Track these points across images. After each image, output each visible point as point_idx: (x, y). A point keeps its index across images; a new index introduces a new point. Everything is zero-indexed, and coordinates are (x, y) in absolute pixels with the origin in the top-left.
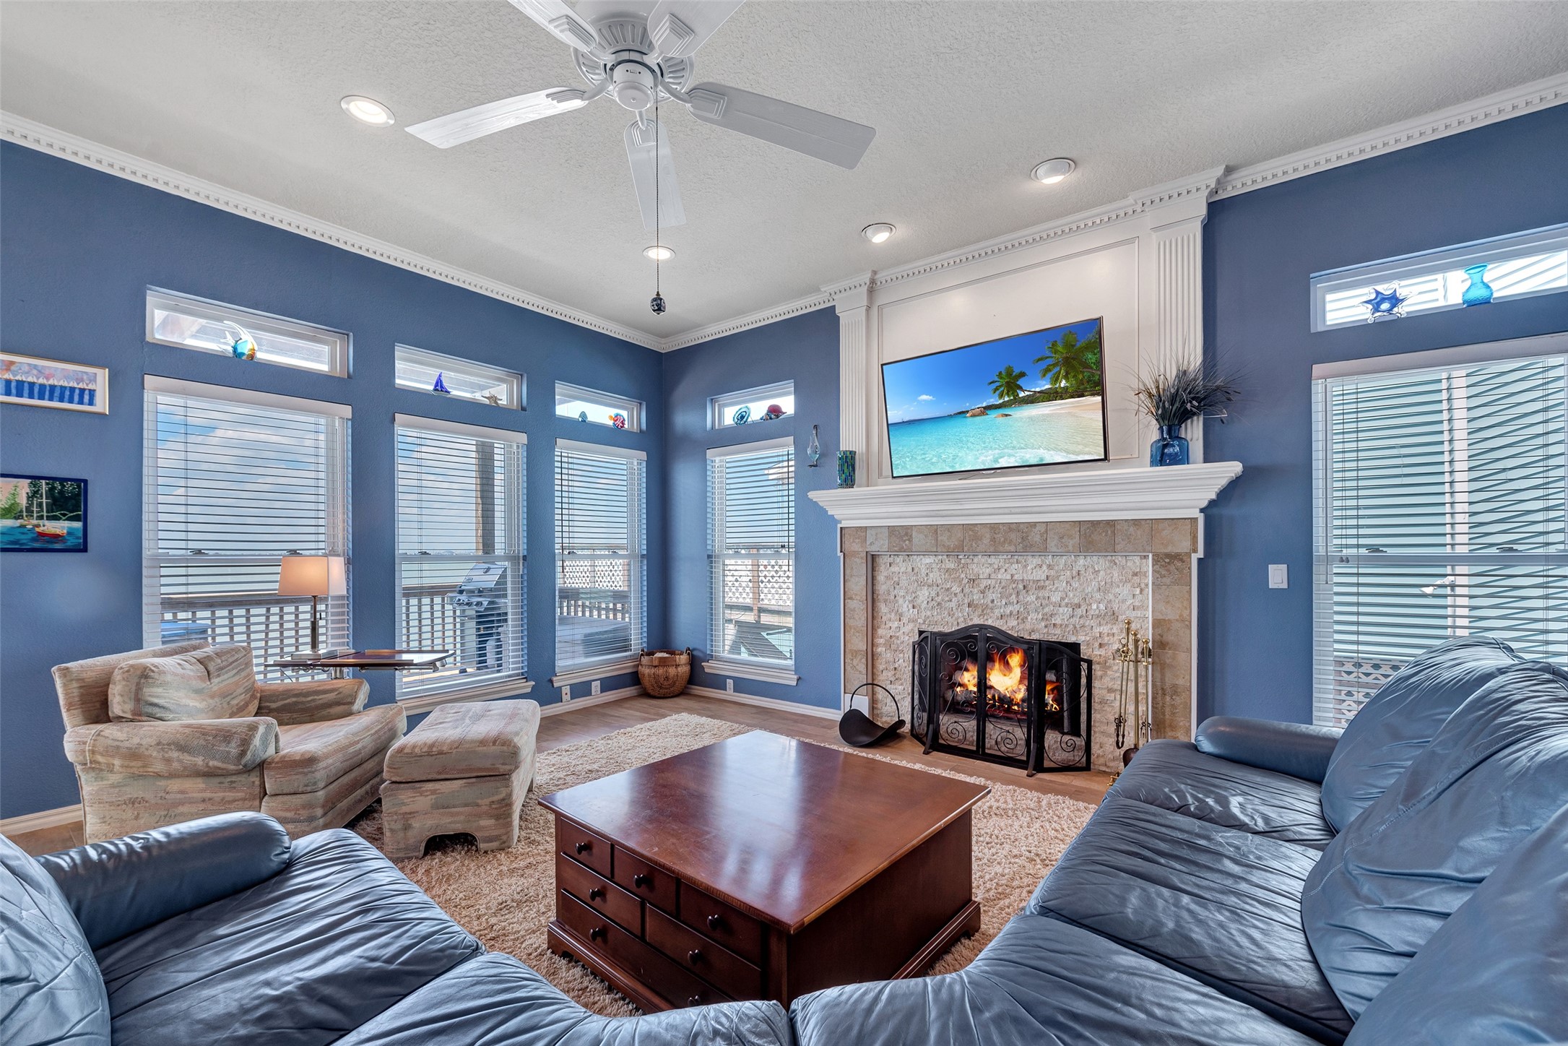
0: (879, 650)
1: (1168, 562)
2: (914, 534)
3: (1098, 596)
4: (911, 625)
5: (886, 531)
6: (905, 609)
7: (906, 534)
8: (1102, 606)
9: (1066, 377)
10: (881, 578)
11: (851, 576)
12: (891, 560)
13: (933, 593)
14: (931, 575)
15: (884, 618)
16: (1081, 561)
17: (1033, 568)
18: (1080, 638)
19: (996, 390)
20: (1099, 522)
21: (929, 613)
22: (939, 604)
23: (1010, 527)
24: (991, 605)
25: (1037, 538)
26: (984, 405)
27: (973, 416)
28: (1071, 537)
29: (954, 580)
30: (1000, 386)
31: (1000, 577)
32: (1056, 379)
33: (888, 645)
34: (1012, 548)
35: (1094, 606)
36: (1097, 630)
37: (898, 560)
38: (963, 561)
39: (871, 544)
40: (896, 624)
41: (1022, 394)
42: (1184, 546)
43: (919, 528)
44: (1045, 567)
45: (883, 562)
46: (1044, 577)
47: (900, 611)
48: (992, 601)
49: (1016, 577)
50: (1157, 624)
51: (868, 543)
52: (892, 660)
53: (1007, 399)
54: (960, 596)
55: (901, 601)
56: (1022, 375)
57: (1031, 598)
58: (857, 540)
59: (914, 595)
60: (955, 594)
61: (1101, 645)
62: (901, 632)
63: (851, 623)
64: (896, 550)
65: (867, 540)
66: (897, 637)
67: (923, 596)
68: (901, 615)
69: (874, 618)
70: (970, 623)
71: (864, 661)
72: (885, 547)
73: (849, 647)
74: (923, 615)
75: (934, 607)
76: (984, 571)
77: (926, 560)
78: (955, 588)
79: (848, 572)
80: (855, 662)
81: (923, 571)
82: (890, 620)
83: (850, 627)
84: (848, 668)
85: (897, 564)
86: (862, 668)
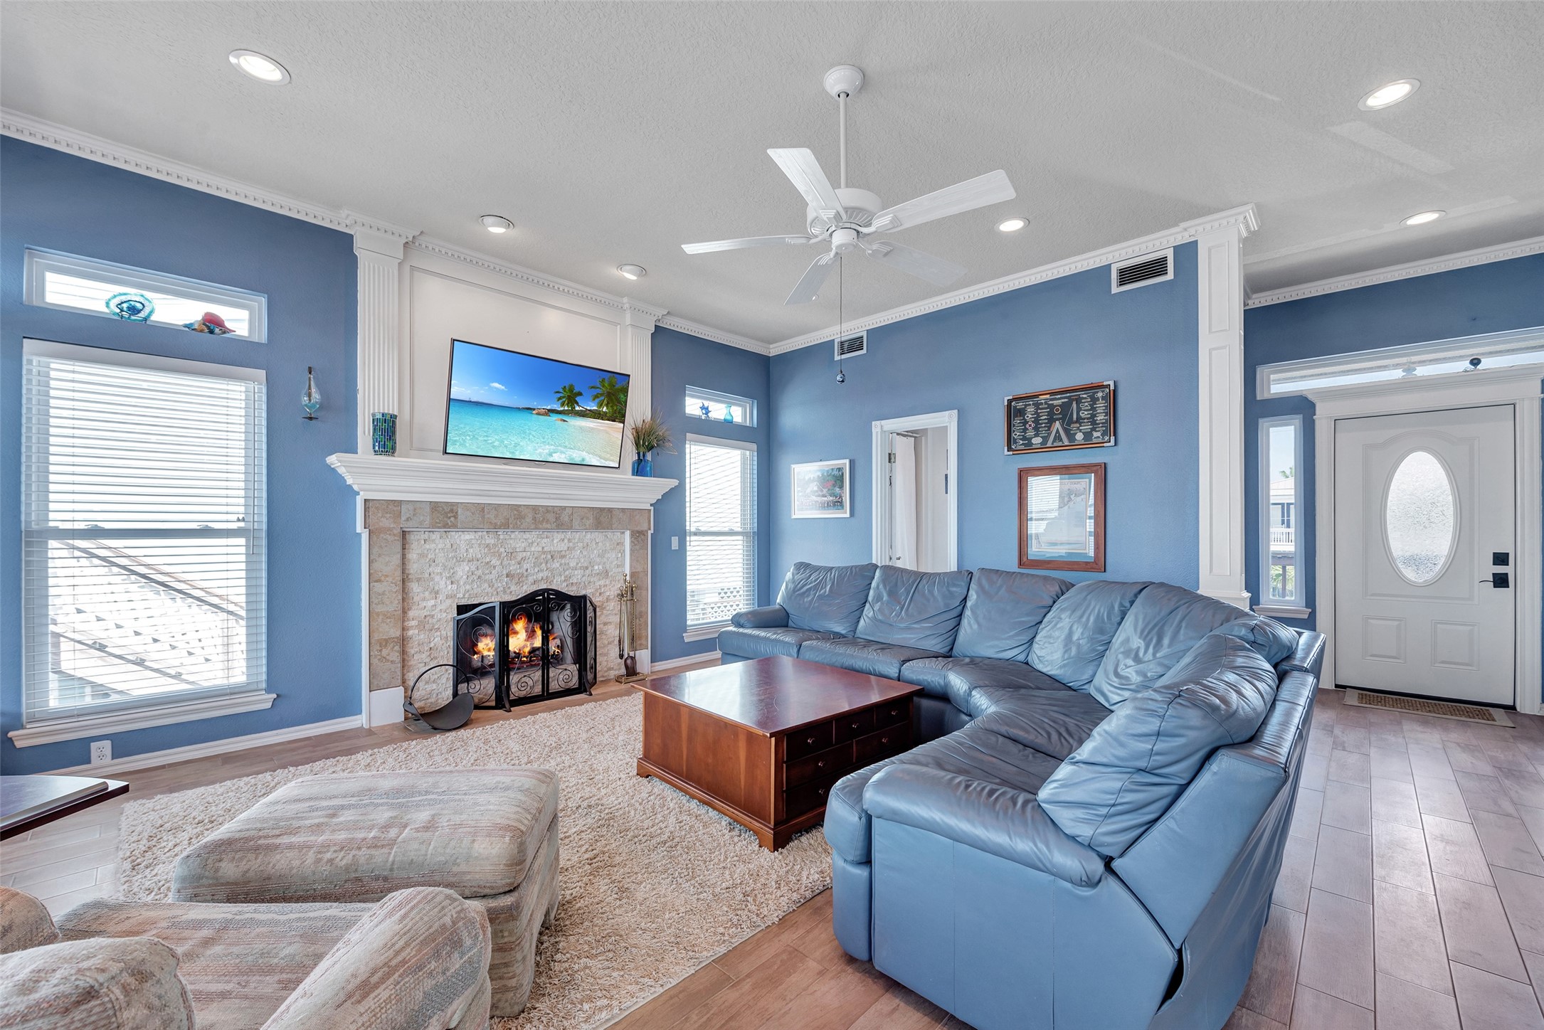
0: (410, 633)
1: (638, 535)
2: (460, 511)
3: (598, 560)
4: (449, 602)
5: (428, 509)
6: (442, 583)
7: (452, 511)
8: (601, 567)
9: (607, 405)
10: (412, 556)
11: (380, 555)
12: (426, 536)
13: (473, 568)
14: (471, 551)
15: (416, 598)
16: (589, 536)
17: (557, 541)
18: (587, 591)
19: (559, 399)
20: (604, 509)
21: (468, 587)
22: (479, 577)
23: (548, 509)
24: (525, 574)
25: (566, 519)
26: (549, 408)
27: (539, 414)
28: (588, 518)
29: (494, 554)
30: (564, 397)
31: (533, 549)
32: (600, 405)
33: (422, 625)
34: (549, 526)
35: (596, 567)
36: (597, 584)
37: (433, 536)
38: (501, 537)
39: (407, 520)
40: (432, 602)
41: (577, 408)
42: (645, 527)
43: (466, 506)
44: (566, 541)
45: (411, 537)
46: (566, 548)
47: (436, 588)
48: (527, 570)
49: (545, 549)
50: (632, 575)
51: (403, 518)
52: (426, 640)
53: (566, 408)
54: (500, 570)
55: (437, 578)
56: (580, 394)
57: (556, 565)
58: (388, 515)
59: (452, 571)
60: (494, 567)
61: (600, 594)
62: (438, 609)
63: (379, 609)
64: (434, 526)
65: (400, 515)
66: (433, 616)
67: (462, 570)
68: (437, 593)
69: (404, 600)
70: (508, 591)
71: (397, 648)
72: (421, 523)
73: (376, 636)
74: (462, 590)
75: (473, 581)
76: (520, 545)
77: (467, 536)
78: (495, 562)
79: (375, 550)
80: (385, 652)
81: (463, 547)
82: (424, 599)
83: (378, 614)
84: (375, 661)
85: (433, 541)
86: (395, 656)
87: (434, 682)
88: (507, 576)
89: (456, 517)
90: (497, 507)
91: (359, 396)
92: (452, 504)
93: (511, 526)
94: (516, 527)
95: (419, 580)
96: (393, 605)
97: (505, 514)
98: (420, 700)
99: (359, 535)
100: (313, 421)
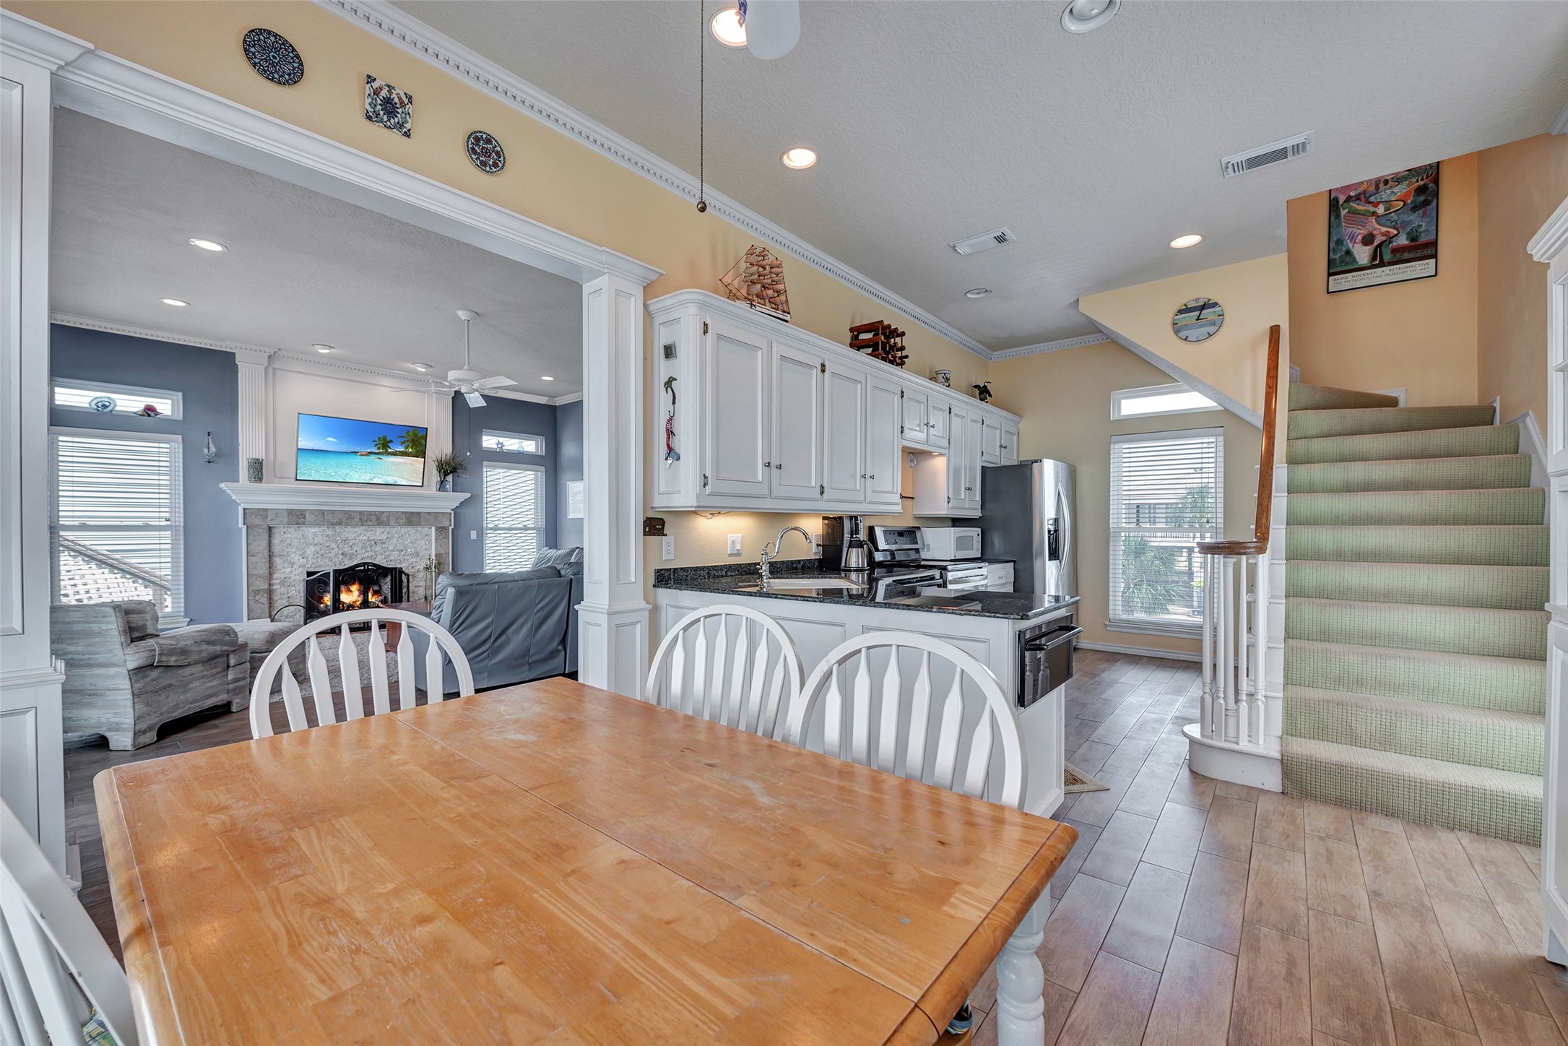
0: (275, 587)
1: (441, 530)
2: (307, 515)
3: (411, 545)
4: (301, 569)
5: (285, 514)
6: (296, 559)
7: (302, 514)
8: (413, 550)
9: (412, 448)
10: (276, 541)
11: (254, 541)
12: (285, 530)
13: (318, 549)
14: (316, 539)
15: (279, 567)
16: (403, 530)
17: (379, 533)
18: (403, 566)
19: (376, 445)
20: (414, 513)
21: (314, 561)
22: (322, 555)
23: (371, 513)
24: (355, 553)
25: (385, 519)
26: (369, 451)
27: (361, 455)
28: (402, 519)
29: (332, 541)
30: (379, 444)
31: (361, 538)
32: (406, 448)
33: (283, 583)
34: (371, 523)
35: (409, 550)
36: (410, 561)
37: (290, 530)
38: (338, 530)
39: (272, 520)
40: (290, 569)
41: (389, 450)
42: (446, 524)
43: (312, 512)
44: (386, 533)
45: (275, 531)
46: (385, 538)
47: (292, 561)
49: (370, 538)
50: (437, 555)
51: (269, 519)
52: (286, 592)
53: (381, 451)
54: (336, 550)
55: (293, 555)
56: (391, 441)
57: (378, 548)
58: (259, 517)
59: (303, 551)
60: (333, 549)
61: (412, 567)
62: (294, 574)
63: (254, 572)
64: (290, 524)
65: (266, 517)
66: (290, 578)
67: (310, 551)
68: (293, 564)
69: (270, 567)
70: (343, 564)
71: (265, 595)
72: (281, 522)
73: (252, 588)
74: (310, 562)
75: (318, 557)
76: (351, 536)
77: (313, 530)
78: (333, 545)
79: (250, 538)
80: (257, 598)
81: (310, 536)
82: (284, 568)
83: (253, 575)
84: (251, 602)
85: (290, 533)
86: (265, 600)
87: (291, 617)
88: (342, 554)
89: (304, 518)
90: (333, 512)
91: (240, 448)
92: (302, 510)
93: (344, 523)
94: (347, 524)
95: (280, 556)
96: (263, 569)
97: (340, 516)
99: (241, 529)
100: (211, 464)
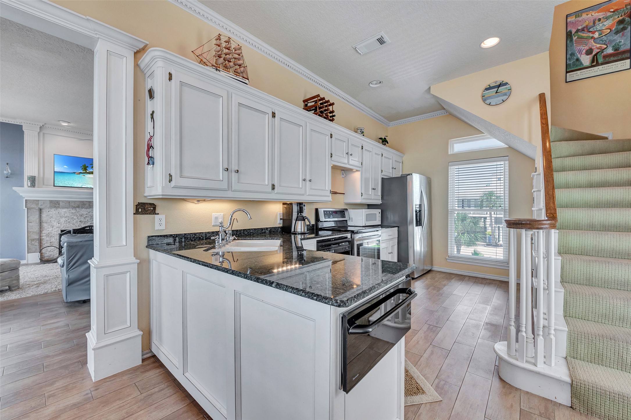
0: (43, 237)
2: (61, 203)
4: (57, 229)
5: (49, 202)
6: (55, 224)
7: (58, 203)
10: (44, 215)
11: (31, 215)
12: (49, 210)
13: (67, 219)
14: (66, 214)
15: (45, 228)
19: (82, 169)
21: (65, 225)
22: (69, 222)
24: (87, 221)
26: (80, 172)
27: (77, 174)
29: (74, 215)
30: (83, 168)
31: (90, 214)
33: (47, 235)
37: (52, 210)
38: (78, 210)
39: (41, 205)
40: (51, 229)
41: (87, 171)
43: (63, 201)
45: (43, 210)
48: (88, 220)
51: (40, 205)
52: (49, 240)
53: (84, 172)
54: (77, 220)
55: (53, 222)
56: (88, 167)
58: (34, 204)
59: (59, 220)
60: (75, 219)
62: (53, 231)
63: (31, 230)
64: (51, 207)
65: (38, 204)
66: (51, 233)
67: (63, 220)
68: (53, 226)
69: (40, 228)
70: (80, 226)
71: (38, 241)
72: (46, 206)
73: (30, 238)
74: (63, 225)
75: (67, 223)
76: (85, 213)
77: (64, 210)
78: (75, 217)
79: (29, 214)
80: (33, 243)
81: (63, 213)
82: (48, 228)
83: (30, 232)
84: (29, 245)
85: (52, 211)
86: (37, 243)
87: (52, 252)
88: (80, 222)
89: (59, 204)
90: (75, 202)
91: (25, 170)
92: (58, 201)
93: (80, 207)
94: (82, 208)
95: (46, 222)
96: (36, 229)
97: (78, 203)
98: (47, 257)
99: (25, 209)
100: (8, 178)
